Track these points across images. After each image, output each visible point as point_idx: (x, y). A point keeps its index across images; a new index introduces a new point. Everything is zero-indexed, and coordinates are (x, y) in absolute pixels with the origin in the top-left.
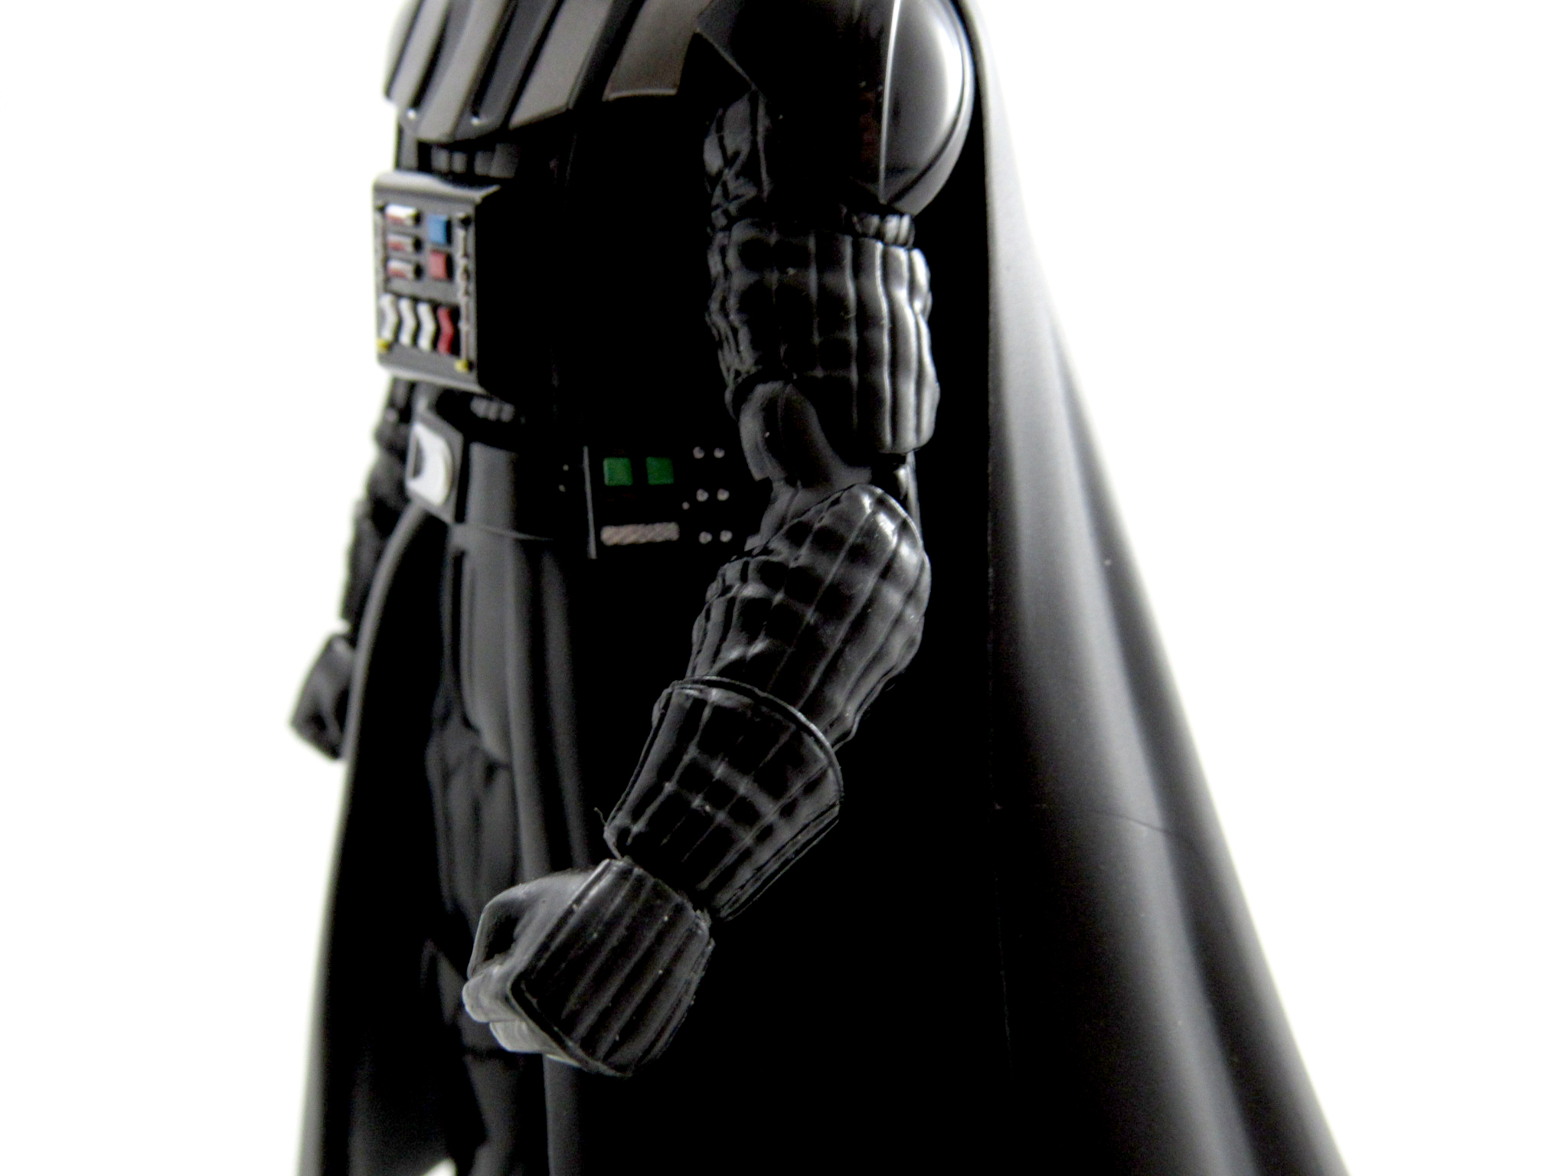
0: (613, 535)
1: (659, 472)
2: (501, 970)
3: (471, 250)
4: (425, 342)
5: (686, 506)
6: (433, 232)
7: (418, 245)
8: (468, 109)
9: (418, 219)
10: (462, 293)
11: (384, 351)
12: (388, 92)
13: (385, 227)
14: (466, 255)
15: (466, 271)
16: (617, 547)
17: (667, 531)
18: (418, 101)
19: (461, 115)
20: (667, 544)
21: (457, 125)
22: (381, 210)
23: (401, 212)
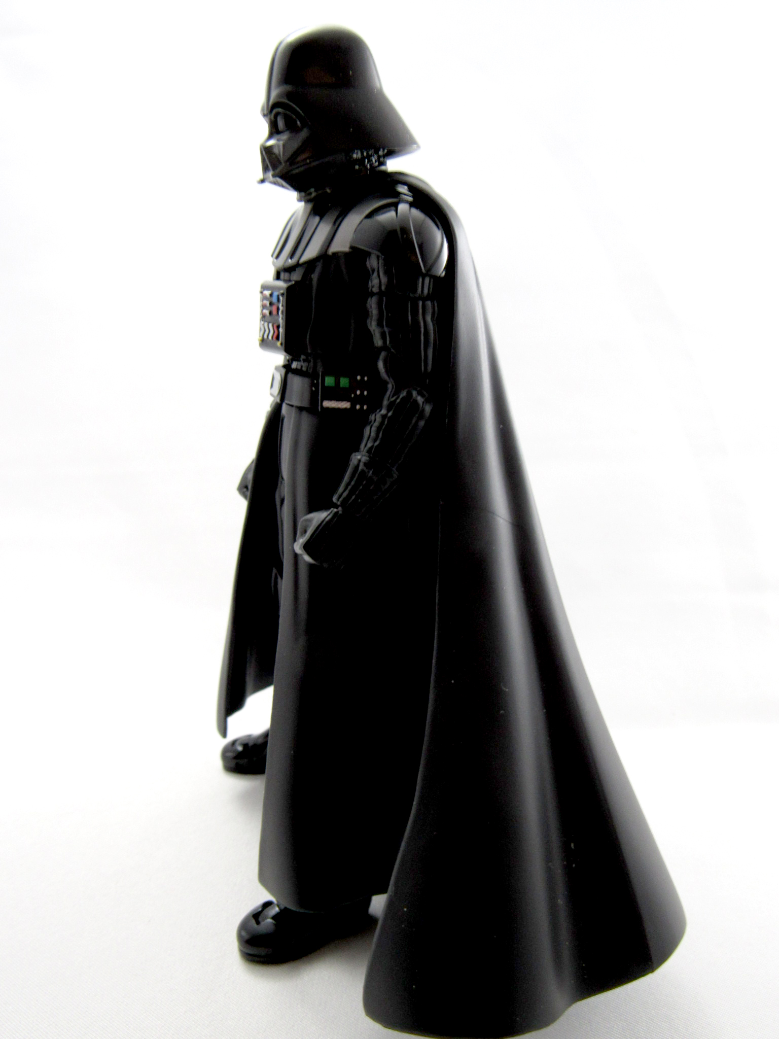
0: (327, 404)
1: (344, 382)
2: (301, 541)
3: (285, 304)
4: (270, 337)
5: (353, 396)
6: (274, 300)
7: (271, 304)
8: (289, 257)
9: (271, 295)
10: (281, 320)
11: (261, 342)
12: (272, 256)
13: (264, 298)
14: (282, 306)
15: (282, 312)
16: (328, 409)
17: (345, 405)
18: (277, 257)
19: (287, 259)
20: (346, 409)
21: (285, 262)
22: (262, 292)
23: (267, 293)
